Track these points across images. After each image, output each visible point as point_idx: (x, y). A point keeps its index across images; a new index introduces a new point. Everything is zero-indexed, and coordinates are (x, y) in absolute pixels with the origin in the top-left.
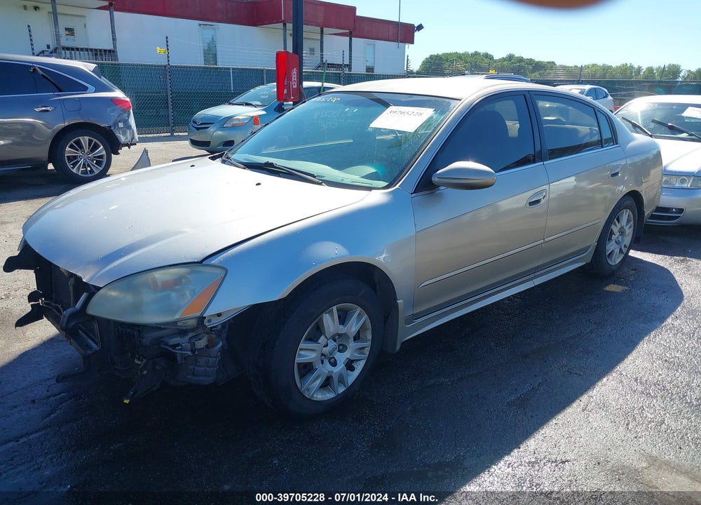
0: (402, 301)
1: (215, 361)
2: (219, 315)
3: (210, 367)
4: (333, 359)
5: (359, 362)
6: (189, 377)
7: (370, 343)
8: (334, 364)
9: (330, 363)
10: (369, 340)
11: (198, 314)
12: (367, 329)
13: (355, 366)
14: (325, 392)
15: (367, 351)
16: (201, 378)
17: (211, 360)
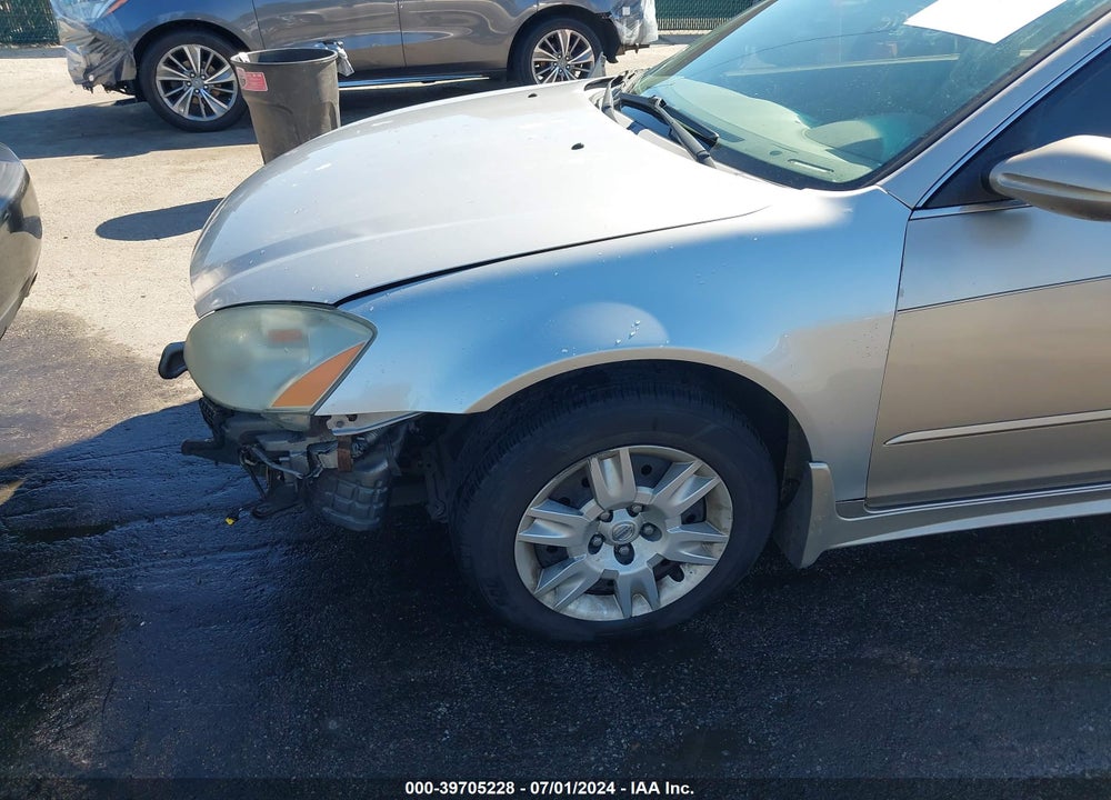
0: (825, 466)
1: (373, 494)
2: (353, 418)
3: (360, 502)
4: (626, 549)
5: (694, 567)
6: (326, 509)
7: (727, 536)
8: (626, 557)
9: (617, 553)
10: (725, 530)
11: (308, 408)
12: (719, 507)
13: (686, 573)
14: (600, 604)
15: (718, 552)
16: (345, 518)
17: (363, 491)
